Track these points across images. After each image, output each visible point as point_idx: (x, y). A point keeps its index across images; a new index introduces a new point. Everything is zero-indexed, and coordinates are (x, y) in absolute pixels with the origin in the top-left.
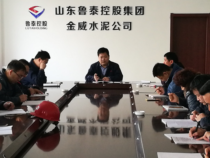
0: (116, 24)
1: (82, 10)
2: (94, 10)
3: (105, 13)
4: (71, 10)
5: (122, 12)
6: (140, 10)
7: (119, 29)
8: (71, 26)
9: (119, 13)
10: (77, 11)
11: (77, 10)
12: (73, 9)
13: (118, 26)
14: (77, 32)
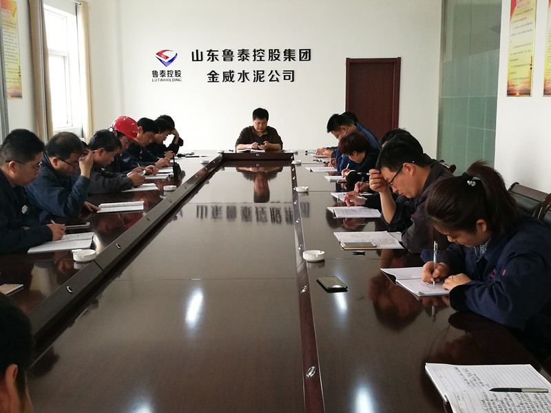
0: (274, 73)
1: (228, 55)
2: (243, 54)
3: (259, 58)
4: (213, 55)
5: (282, 56)
6: (306, 55)
7: (277, 80)
8: (213, 76)
9: (277, 59)
10: (220, 57)
12: (215, 53)
13: (276, 76)
14: (221, 84)
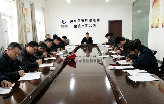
1: (79, 21)
2: (83, 20)
3: (87, 21)
6: (98, 20)
8: (75, 26)
9: (91, 21)
10: (77, 21)
13: (91, 25)
14: (77, 28)
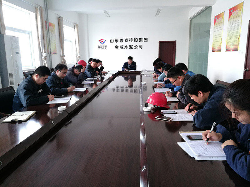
0: (136, 46)
1: (121, 40)
2: (126, 40)
3: (131, 41)
4: (117, 41)
5: (138, 41)
6: (146, 40)
7: (137, 48)
8: (117, 47)
9: (137, 41)
11: (119, 40)
12: (117, 40)
14: (119, 50)
